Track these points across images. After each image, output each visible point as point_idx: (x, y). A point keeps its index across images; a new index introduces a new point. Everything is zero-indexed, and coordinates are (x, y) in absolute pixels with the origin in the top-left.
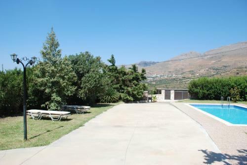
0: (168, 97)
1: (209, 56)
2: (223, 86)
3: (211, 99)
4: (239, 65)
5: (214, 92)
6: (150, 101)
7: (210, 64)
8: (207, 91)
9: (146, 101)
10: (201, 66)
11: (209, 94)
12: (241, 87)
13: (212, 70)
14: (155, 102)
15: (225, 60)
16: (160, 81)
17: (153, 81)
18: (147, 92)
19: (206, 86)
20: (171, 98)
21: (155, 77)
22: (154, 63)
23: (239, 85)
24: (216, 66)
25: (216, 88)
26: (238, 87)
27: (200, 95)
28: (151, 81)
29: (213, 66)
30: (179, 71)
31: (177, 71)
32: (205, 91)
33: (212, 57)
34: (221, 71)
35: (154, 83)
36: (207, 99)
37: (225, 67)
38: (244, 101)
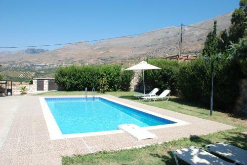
0: (40, 87)
1: (98, 47)
2: (93, 75)
3: (80, 90)
4: (124, 57)
5: (83, 82)
6: (9, 93)
7: (99, 54)
8: (75, 80)
9: (3, 94)
10: (90, 56)
11: (77, 85)
12: (111, 76)
13: (100, 61)
14: (25, 93)
15: (112, 52)
16: (49, 70)
17: (42, 70)
18: (4, 82)
19: (74, 75)
20: (44, 89)
21: (44, 66)
22: (43, 51)
23: (109, 74)
24: (104, 57)
25: (85, 77)
26: (108, 76)
27: (68, 85)
28: (39, 70)
29: (101, 56)
30: (69, 60)
31: (67, 60)
32: (73, 81)
33: (101, 48)
34: (108, 62)
35: (43, 72)
36: (75, 90)
37: (112, 58)
38: (113, 91)
